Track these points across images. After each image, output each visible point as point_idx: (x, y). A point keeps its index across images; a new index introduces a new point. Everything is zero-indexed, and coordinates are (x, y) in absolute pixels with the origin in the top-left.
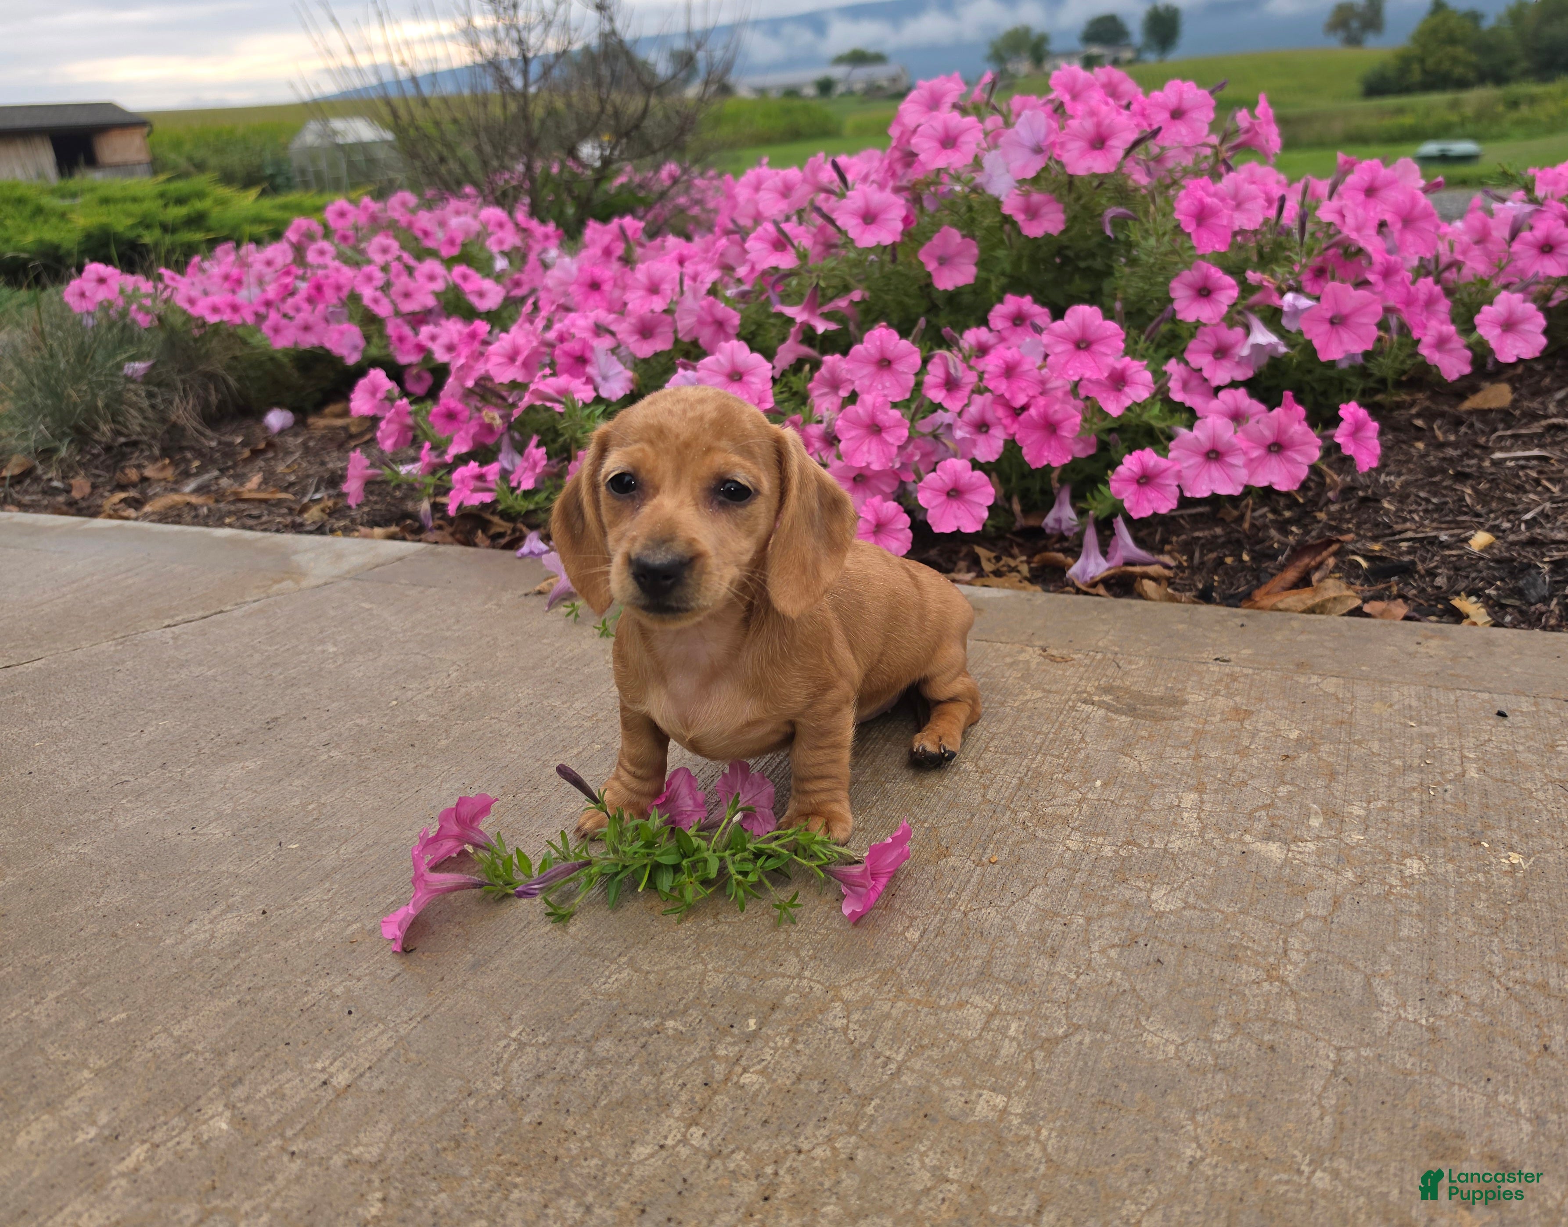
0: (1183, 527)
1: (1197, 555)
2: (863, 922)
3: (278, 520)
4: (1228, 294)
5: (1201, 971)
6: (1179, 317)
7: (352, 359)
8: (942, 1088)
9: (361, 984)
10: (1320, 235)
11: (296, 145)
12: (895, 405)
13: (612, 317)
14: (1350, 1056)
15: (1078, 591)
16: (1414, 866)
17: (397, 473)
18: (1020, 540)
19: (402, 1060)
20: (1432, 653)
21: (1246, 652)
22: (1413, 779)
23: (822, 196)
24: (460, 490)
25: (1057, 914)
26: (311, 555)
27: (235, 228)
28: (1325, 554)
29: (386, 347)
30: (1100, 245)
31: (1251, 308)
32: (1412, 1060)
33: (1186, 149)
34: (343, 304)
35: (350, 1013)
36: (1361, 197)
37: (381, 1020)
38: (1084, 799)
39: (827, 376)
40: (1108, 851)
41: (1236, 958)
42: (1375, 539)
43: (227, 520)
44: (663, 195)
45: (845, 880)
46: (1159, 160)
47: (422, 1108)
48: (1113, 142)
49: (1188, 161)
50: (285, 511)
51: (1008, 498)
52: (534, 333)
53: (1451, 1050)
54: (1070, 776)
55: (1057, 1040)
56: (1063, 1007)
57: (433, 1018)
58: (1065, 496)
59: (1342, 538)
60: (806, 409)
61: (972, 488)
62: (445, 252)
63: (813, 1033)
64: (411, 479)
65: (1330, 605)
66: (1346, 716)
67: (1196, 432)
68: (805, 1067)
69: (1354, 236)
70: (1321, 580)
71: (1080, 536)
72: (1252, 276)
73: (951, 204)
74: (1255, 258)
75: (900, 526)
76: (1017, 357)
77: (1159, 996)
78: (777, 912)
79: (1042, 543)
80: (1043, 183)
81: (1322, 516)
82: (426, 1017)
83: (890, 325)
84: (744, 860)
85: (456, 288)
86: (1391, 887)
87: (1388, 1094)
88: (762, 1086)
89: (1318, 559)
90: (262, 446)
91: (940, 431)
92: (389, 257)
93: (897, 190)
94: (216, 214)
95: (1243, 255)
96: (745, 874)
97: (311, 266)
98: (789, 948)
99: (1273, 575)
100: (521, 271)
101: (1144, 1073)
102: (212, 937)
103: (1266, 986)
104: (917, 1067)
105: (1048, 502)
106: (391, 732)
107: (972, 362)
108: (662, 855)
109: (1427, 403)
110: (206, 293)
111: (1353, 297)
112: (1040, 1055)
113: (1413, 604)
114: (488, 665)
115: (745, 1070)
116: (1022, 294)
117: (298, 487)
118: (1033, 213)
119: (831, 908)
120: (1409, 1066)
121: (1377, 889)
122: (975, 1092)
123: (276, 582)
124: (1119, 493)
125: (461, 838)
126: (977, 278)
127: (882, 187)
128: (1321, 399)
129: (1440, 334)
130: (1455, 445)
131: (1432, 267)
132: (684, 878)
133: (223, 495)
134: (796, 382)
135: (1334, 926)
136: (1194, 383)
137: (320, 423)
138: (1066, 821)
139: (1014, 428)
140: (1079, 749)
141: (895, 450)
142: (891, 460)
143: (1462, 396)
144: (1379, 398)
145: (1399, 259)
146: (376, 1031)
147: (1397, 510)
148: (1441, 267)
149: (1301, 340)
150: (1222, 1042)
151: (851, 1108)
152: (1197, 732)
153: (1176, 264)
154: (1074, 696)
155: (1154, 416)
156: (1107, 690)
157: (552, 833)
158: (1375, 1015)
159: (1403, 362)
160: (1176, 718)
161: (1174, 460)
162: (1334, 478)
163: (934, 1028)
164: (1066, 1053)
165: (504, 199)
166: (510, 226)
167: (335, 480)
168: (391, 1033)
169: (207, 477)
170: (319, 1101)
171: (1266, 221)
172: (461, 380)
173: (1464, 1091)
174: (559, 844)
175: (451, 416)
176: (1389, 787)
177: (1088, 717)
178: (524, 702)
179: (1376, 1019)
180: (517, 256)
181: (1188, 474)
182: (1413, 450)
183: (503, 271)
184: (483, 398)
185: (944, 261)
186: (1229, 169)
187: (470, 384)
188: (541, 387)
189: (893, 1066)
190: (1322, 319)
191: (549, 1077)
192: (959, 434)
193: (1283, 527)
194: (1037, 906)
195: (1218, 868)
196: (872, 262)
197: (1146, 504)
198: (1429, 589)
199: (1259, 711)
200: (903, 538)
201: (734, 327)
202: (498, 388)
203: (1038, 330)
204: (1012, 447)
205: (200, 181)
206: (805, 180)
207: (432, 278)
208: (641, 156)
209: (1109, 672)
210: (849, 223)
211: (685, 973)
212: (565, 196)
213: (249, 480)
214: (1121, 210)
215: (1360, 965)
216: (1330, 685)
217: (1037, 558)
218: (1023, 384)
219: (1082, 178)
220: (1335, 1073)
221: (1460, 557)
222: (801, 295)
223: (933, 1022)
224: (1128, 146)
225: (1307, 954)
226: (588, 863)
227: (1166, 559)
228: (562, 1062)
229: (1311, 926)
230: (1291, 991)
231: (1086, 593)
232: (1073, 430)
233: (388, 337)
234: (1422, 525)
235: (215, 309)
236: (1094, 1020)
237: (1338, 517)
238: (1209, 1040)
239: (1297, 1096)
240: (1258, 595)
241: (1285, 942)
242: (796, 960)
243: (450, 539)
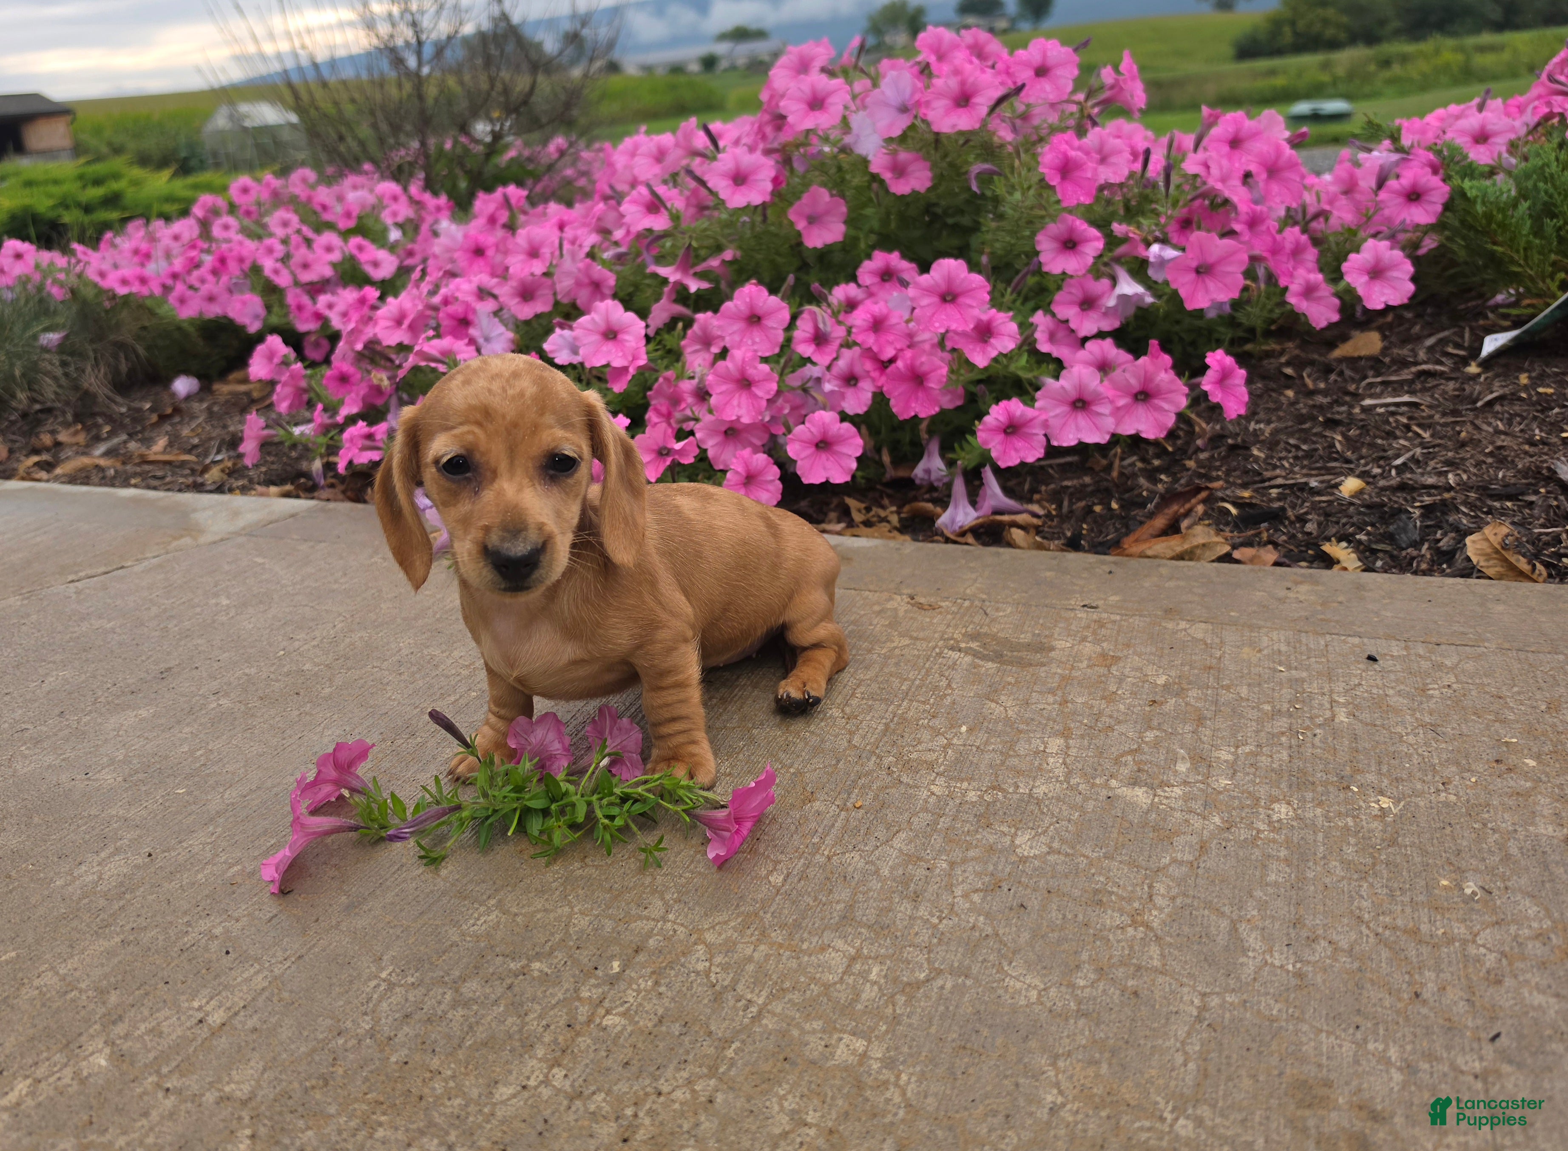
0: (1052, 477)
1: (1066, 503)
2: (727, 865)
3: (181, 480)
4: (1094, 245)
5: (1064, 916)
6: (1045, 269)
7: (254, 327)
8: (803, 1032)
9: (239, 925)
10: (1187, 188)
11: (209, 127)
12: (765, 360)
13: (495, 281)
14: (1215, 1001)
15: (948, 540)
16: (1282, 811)
17: (290, 434)
18: (889, 491)
19: (275, 999)
20: (1302, 598)
21: (1114, 599)
22: (1282, 723)
23: (698, 160)
24: (349, 449)
25: (920, 859)
26: (210, 513)
27: (149, 207)
28: (1193, 501)
29: (286, 315)
30: (968, 202)
31: (1118, 260)
32: (1278, 1006)
33: (1053, 105)
34: (246, 275)
35: (228, 953)
36: (1226, 149)
37: (257, 960)
38: (949, 745)
39: (699, 332)
40: (972, 796)
41: (1100, 903)
42: (1245, 486)
43: (133, 481)
44: (550, 167)
45: (710, 823)
46: (1025, 117)
47: (293, 1047)
48: (977, 100)
49: (1053, 118)
50: (188, 472)
51: (878, 450)
52: (420, 297)
53: (1318, 996)
54: (936, 722)
55: (918, 985)
56: (925, 951)
57: (306, 958)
58: (934, 447)
59: (1210, 485)
60: (679, 365)
61: (841, 439)
62: (342, 225)
63: (676, 976)
64: (304, 440)
65: (1198, 552)
66: (1214, 661)
67: (1062, 382)
68: (667, 1009)
69: (1219, 186)
70: (1189, 527)
71: (949, 486)
72: (1118, 228)
73: (820, 165)
74: (1121, 212)
75: (770, 478)
76: (885, 311)
77: (1022, 940)
78: (643, 856)
79: (912, 494)
80: (910, 141)
81: (1191, 464)
82: (300, 957)
83: (760, 282)
84: (611, 804)
85: (352, 258)
86: (1259, 831)
87: (1254, 1040)
88: (624, 1028)
89: (1187, 506)
90: (169, 411)
91: (809, 384)
92: (290, 231)
93: (767, 152)
94: (130, 194)
95: (1111, 209)
96: (612, 818)
97: (216, 241)
98: (654, 891)
99: (1142, 523)
100: (413, 241)
101: (1005, 1018)
102: (100, 878)
103: (1130, 931)
104: (778, 1010)
105: (917, 453)
106: (277, 681)
107: (841, 317)
108: (530, 799)
109: (1297, 352)
110: (116, 266)
111: (1220, 246)
112: (901, 999)
113: (1283, 550)
114: (372, 616)
115: (608, 1012)
116: (890, 250)
117: (200, 449)
118: (899, 170)
119: (697, 852)
120: (1275, 1012)
121: (1244, 834)
122: (836, 1036)
123: (175, 538)
124: (986, 442)
125: (338, 783)
126: (845, 236)
127: (752, 149)
128: (1190, 350)
129: (1308, 282)
130: (1325, 393)
131: (1300, 217)
132: (552, 822)
133: (130, 457)
134: (669, 340)
135: (1200, 871)
136: (1061, 334)
137: (224, 389)
138: (931, 766)
139: (882, 380)
140: (945, 695)
141: (764, 403)
142: (761, 413)
143: (1332, 345)
144: (1248, 347)
145: (1265, 209)
146: (252, 971)
147: (1267, 457)
148: (1308, 217)
149: (1167, 290)
150: (1085, 987)
151: (711, 1051)
152: (1063, 678)
153: (1042, 217)
154: (941, 643)
155: (1021, 366)
156: (974, 637)
157: (426, 777)
158: (1241, 960)
159: (1271, 311)
160: (1043, 665)
161: (1040, 409)
162: (1202, 425)
163: (796, 971)
164: (927, 997)
165: (399, 174)
166: (403, 199)
167: (234, 442)
168: (266, 973)
169: (115, 441)
170: (194, 1039)
171: (1131, 175)
172: (351, 343)
173: (1332, 1038)
174: (433, 789)
175: (343, 379)
176: (1257, 732)
177: (955, 664)
178: (404, 652)
179: (1242, 964)
180: (411, 227)
181: (1054, 422)
182: (1282, 398)
183: (397, 242)
184: (372, 361)
185: (813, 220)
186: (1095, 124)
187: (359, 347)
188: (426, 349)
189: (754, 1010)
190: (1187, 269)
191: (416, 1017)
192: (828, 387)
193: (1152, 475)
194: (900, 850)
195: (1083, 812)
196: (744, 222)
197: (1013, 453)
198: (1300, 535)
199: (1126, 657)
200: (774, 488)
201: (610, 288)
202: (387, 351)
203: (904, 284)
204: (880, 399)
205: (117, 163)
206: (677, 145)
207: (329, 249)
208: (530, 131)
209: (976, 619)
210: (721, 185)
211: (552, 915)
212: (458, 171)
213: (155, 443)
214: (986, 166)
215: (1227, 910)
216: (1199, 631)
217: (907, 508)
218: (891, 338)
219: (949, 137)
220: (1199, 1019)
221: (1330, 503)
222: (675, 256)
223: (795, 966)
224: (992, 103)
225: (1173, 899)
226: (458, 808)
227: (1035, 508)
228: (429, 1003)
229: (1176, 871)
230: (1156, 936)
231: (955, 542)
232: (940, 382)
233: (289, 306)
234: (1292, 472)
235: (124, 282)
236: (956, 964)
237: (1208, 465)
238: (1072, 986)
239: (1160, 1042)
240: (1127, 542)
241: (1151, 887)
242: (660, 903)
243: (341, 496)
